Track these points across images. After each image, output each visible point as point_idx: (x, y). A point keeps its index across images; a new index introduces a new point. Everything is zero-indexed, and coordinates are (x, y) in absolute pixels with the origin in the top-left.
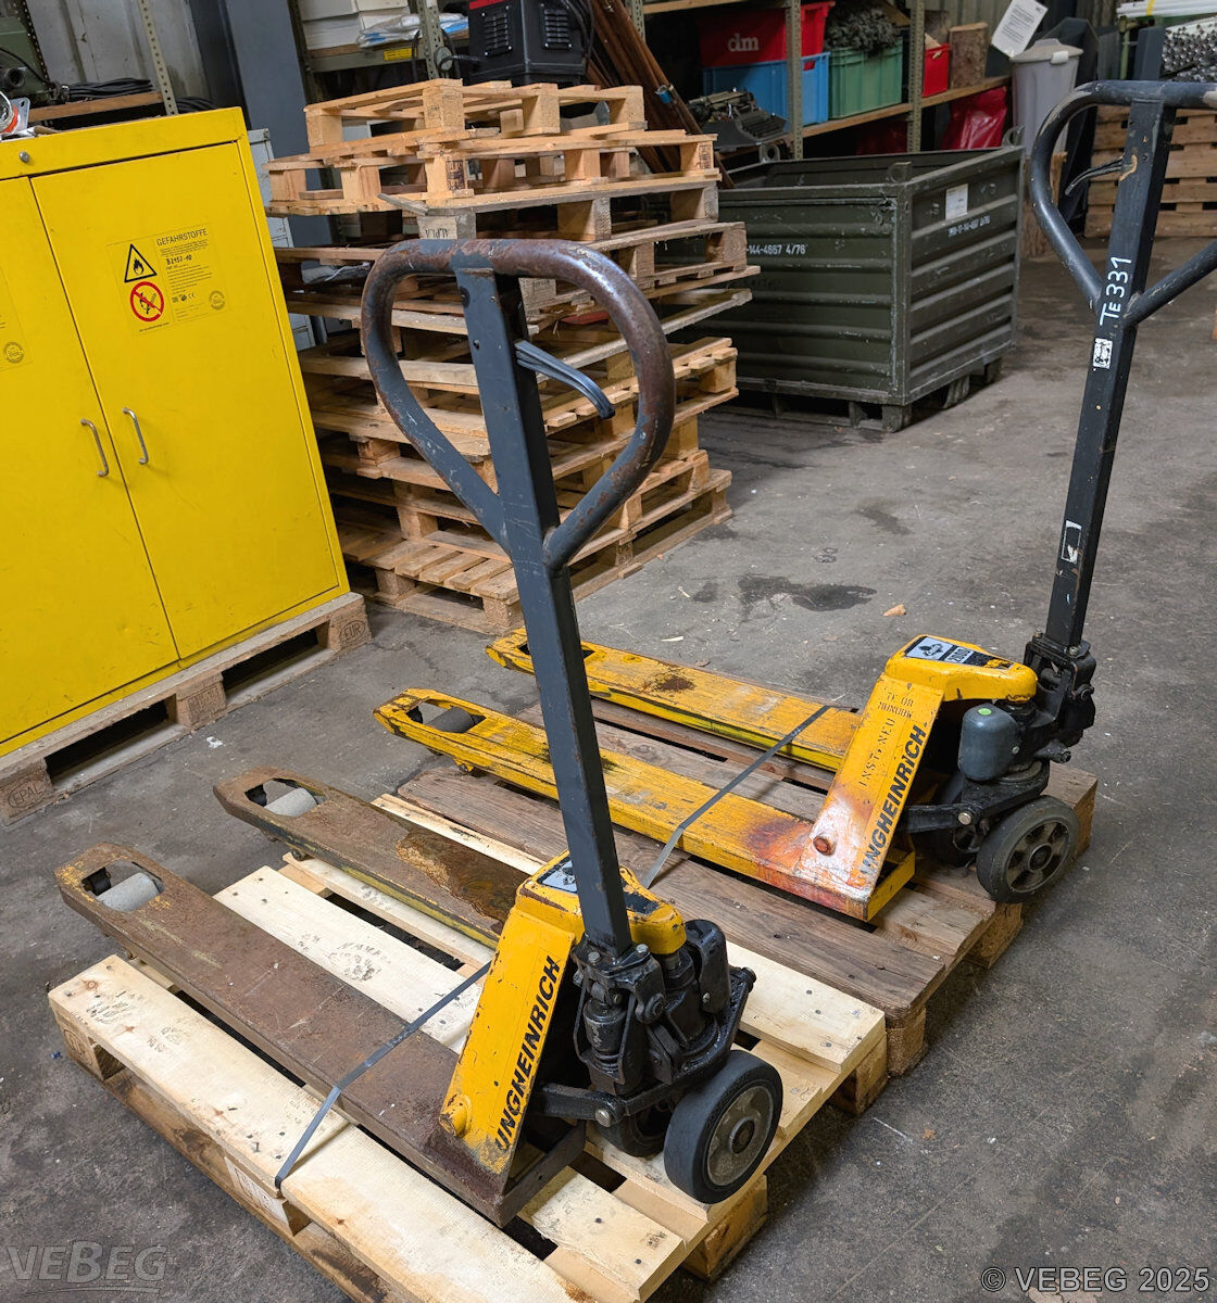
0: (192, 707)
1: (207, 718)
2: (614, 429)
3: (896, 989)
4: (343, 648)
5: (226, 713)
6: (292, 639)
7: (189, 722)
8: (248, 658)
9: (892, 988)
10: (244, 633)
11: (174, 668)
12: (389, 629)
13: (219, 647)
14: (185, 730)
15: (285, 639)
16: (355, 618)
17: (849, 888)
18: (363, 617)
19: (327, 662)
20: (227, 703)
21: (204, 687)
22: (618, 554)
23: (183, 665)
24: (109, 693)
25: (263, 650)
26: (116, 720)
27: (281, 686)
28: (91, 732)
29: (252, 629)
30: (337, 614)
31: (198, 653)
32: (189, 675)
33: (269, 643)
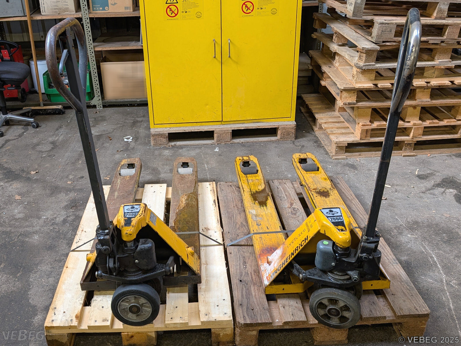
0: (218, 137)
1: (222, 142)
2: (416, 97)
3: (247, 317)
4: (281, 138)
5: (230, 143)
6: (262, 129)
7: (216, 141)
8: (243, 129)
9: (246, 315)
10: (248, 121)
11: (220, 123)
12: (304, 139)
13: (237, 122)
14: (214, 142)
15: (259, 128)
16: (290, 130)
17: (266, 279)
18: (293, 131)
19: (273, 141)
20: (231, 140)
21: (225, 132)
22: (404, 147)
23: (223, 123)
24: (196, 122)
25: (249, 128)
26: (193, 131)
27: (252, 142)
28: (184, 131)
29: (251, 121)
30: (283, 126)
31: (229, 121)
32: (222, 127)
33: (252, 127)
